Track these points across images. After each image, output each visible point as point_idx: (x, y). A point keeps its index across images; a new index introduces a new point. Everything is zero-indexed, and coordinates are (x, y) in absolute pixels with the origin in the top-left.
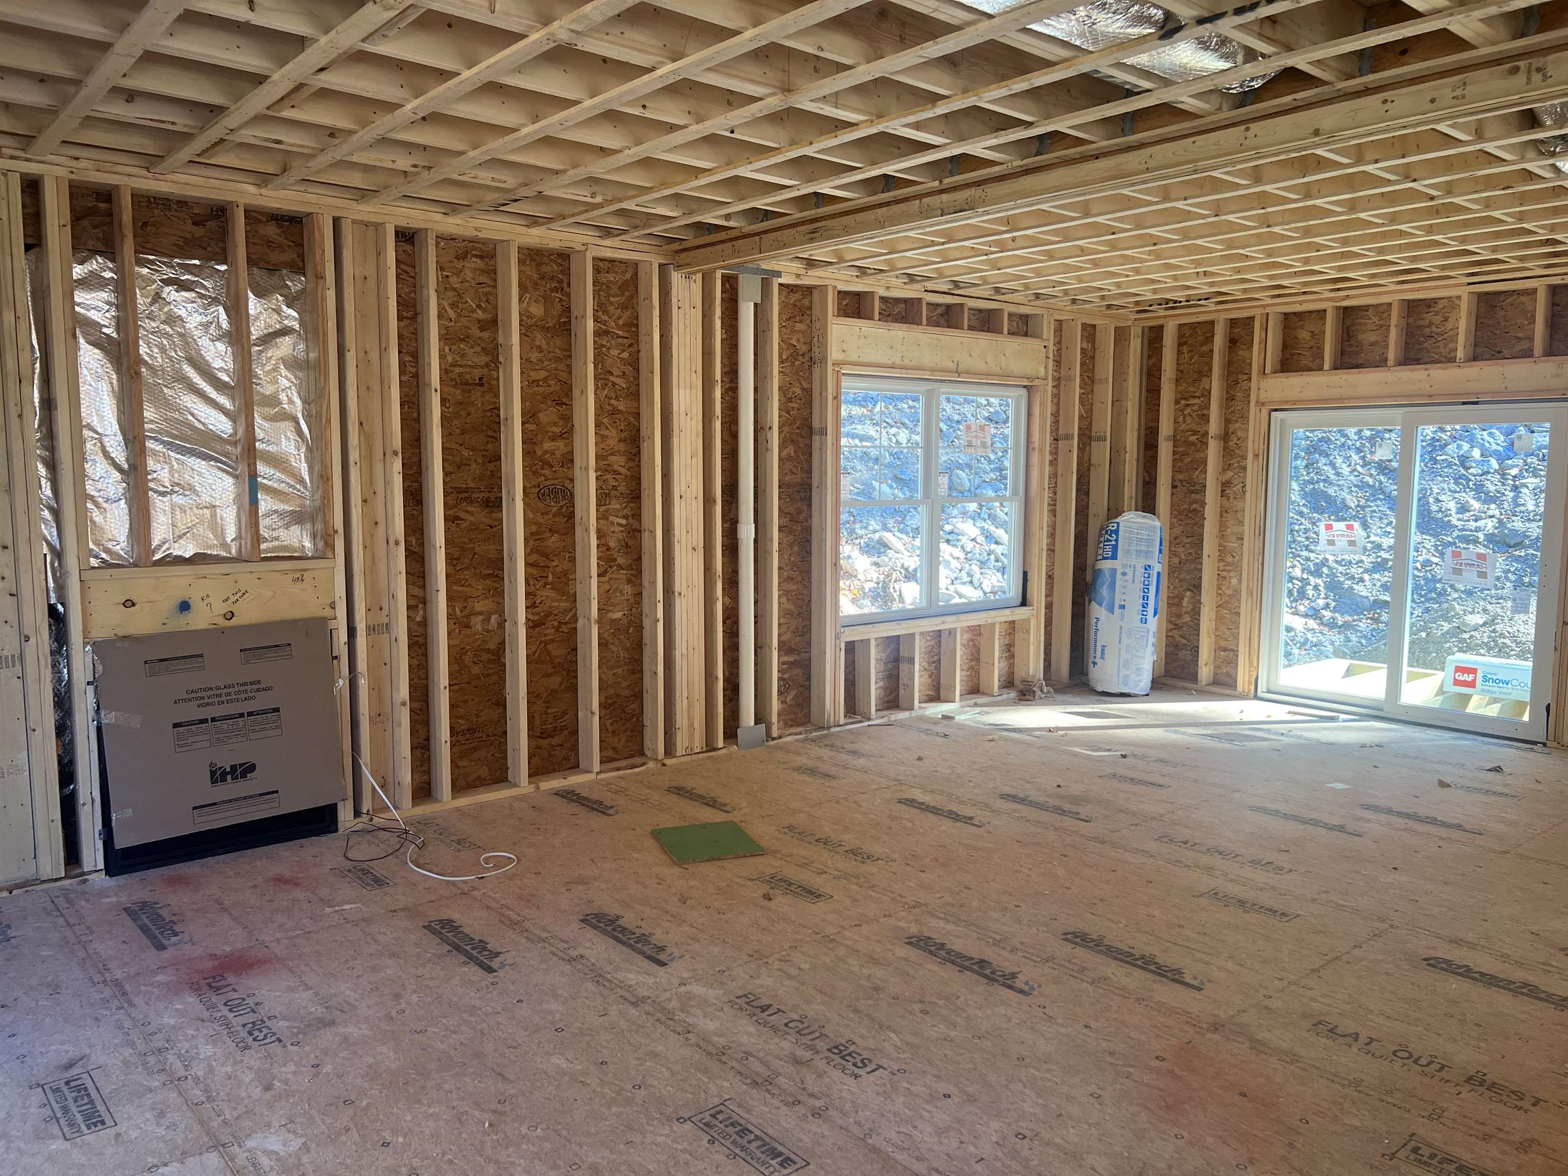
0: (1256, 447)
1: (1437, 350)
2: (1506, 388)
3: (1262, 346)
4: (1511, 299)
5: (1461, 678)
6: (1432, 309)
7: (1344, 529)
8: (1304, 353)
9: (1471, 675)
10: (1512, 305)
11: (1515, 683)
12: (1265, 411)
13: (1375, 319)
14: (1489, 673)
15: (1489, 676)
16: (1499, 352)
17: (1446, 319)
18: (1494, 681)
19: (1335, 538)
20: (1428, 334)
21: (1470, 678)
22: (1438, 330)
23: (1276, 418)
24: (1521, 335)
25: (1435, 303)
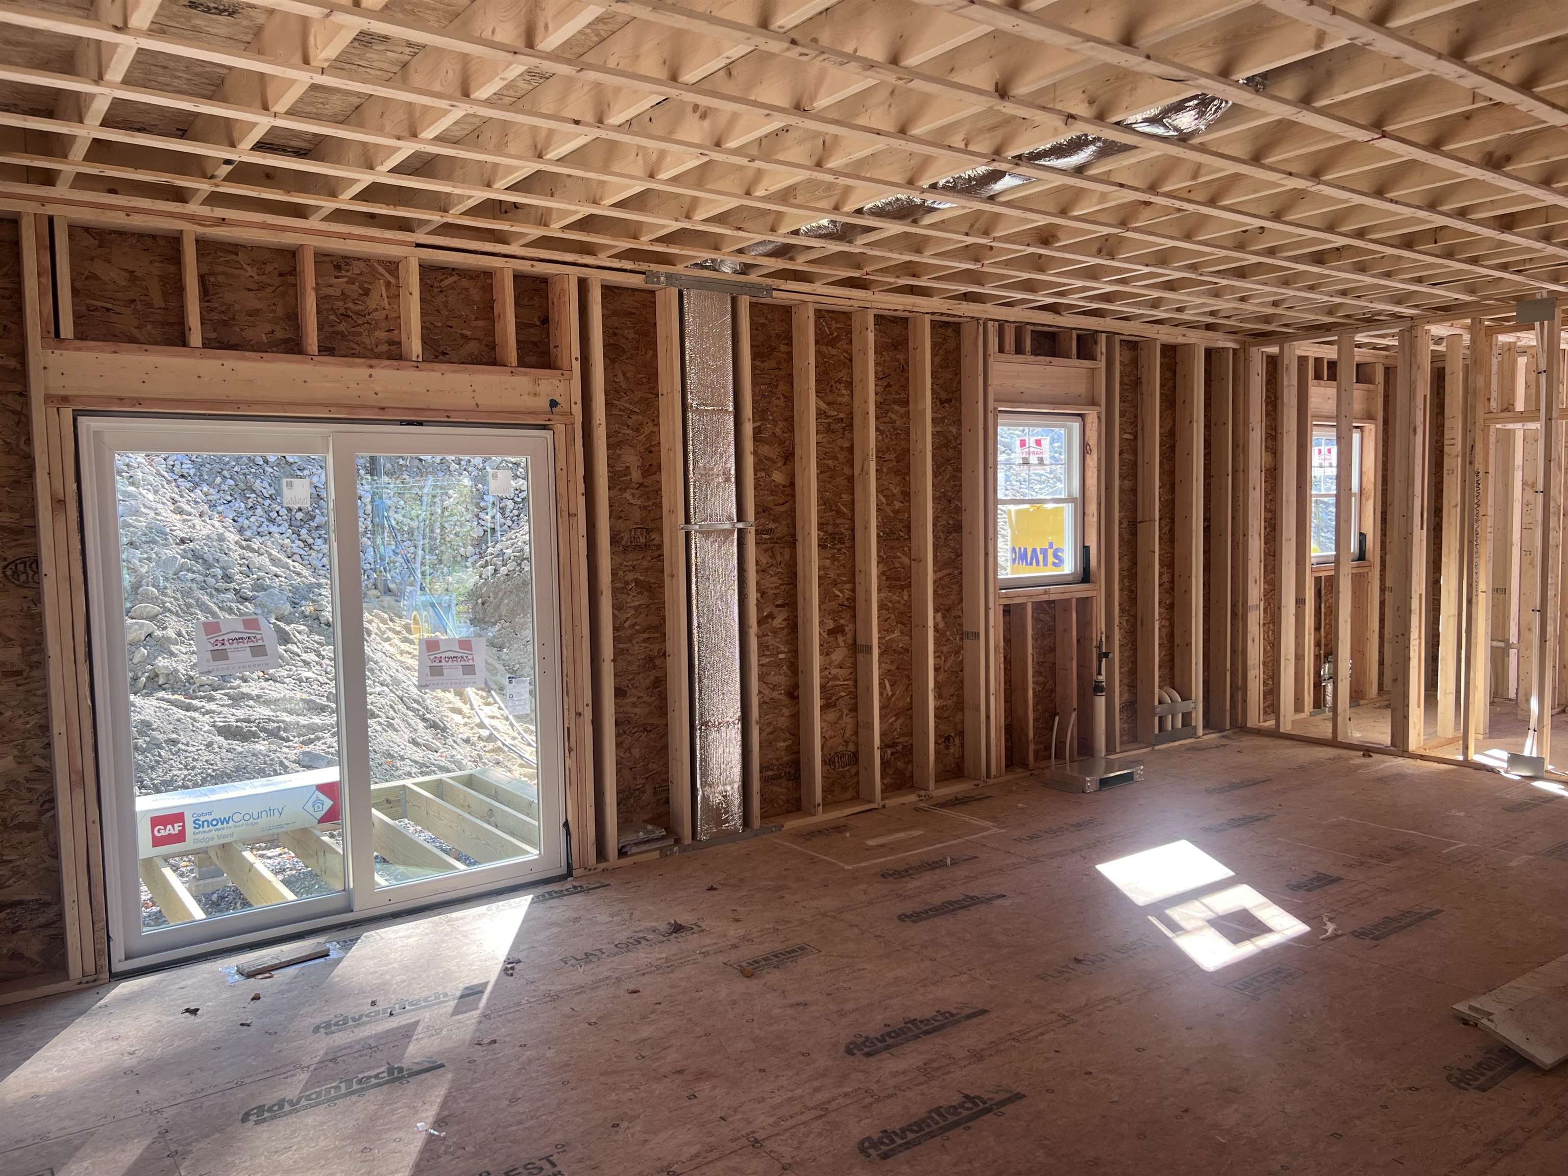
0: (58, 485)
1: (358, 339)
2: (477, 405)
3: (47, 280)
4: (450, 280)
5: (163, 833)
6: (343, 273)
7: (242, 628)
8: (117, 309)
9: (176, 825)
10: (453, 288)
11: (237, 817)
12: (67, 413)
13: (252, 271)
14: (202, 815)
15: (202, 819)
16: (444, 354)
17: (366, 293)
18: (210, 823)
19: (227, 646)
20: (342, 311)
21: (176, 829)
22: (356, 308)
23: (88, 428)
24: (468, 333)
25: (347, 264)
